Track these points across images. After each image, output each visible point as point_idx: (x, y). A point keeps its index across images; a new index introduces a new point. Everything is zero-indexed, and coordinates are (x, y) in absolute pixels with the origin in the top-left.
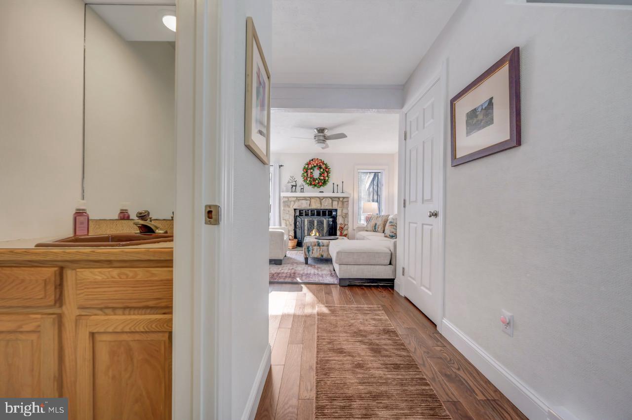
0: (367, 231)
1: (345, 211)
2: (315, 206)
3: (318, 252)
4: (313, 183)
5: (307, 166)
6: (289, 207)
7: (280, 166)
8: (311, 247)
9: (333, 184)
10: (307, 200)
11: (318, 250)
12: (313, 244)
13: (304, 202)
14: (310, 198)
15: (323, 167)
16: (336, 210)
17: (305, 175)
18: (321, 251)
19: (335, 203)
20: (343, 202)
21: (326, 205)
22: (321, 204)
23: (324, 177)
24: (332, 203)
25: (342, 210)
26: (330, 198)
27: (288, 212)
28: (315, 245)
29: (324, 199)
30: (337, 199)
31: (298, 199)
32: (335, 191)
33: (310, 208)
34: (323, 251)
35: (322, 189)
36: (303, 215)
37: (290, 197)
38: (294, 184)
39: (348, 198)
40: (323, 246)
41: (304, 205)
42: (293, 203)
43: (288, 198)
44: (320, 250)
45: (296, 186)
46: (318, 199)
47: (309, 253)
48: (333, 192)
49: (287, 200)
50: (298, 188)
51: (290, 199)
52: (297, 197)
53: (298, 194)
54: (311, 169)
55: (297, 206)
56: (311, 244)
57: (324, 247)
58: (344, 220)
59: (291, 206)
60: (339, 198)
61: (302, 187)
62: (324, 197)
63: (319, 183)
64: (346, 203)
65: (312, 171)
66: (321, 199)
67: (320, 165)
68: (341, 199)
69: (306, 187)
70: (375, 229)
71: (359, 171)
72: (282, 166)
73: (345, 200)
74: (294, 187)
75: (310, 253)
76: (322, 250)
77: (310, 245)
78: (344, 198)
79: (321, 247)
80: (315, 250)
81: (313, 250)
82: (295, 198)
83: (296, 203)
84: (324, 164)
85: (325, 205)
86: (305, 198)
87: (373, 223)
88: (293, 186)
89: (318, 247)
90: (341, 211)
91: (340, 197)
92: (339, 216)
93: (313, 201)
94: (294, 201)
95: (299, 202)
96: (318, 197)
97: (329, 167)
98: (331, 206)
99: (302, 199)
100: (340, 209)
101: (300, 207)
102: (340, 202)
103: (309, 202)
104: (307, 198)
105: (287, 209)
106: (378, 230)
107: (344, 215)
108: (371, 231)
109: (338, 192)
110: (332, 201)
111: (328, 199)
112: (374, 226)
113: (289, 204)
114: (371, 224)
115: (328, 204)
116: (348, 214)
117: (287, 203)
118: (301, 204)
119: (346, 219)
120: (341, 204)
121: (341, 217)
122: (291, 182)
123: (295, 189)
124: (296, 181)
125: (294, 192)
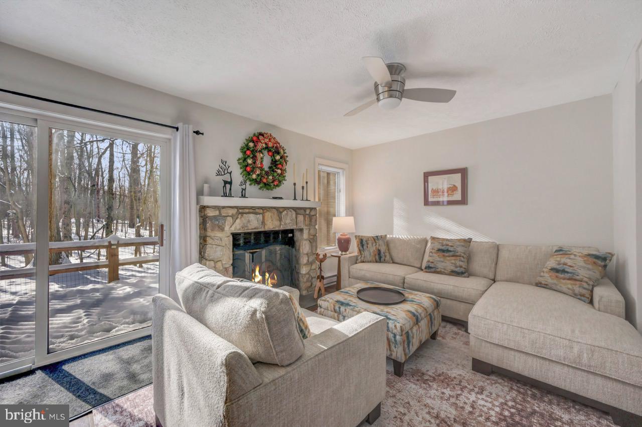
0: (363, 262)
1: (312, 231)
2: (272, 224)
4: (265, 180)
5: (252, 145)
6: (222, 230)
7: (197, 133)
8: (410, 332)
9: (295, 184)
10: (256, 213)
11: (418, 332)
12: (411, 324)
13: (252, 217)
14: (264, 209)
15: (281, 152)
16: (301, 230)
17: (250, 161)
18: (420, 334)
19: (301, 218)
20: (310, 217)
21: (287, 223)
22: (280, 220)
23: (281, 169)
24: (296, 218)
26: (293, 208)
28: (414, 325)
29: (285, 212)
30: (302, 211)
31: (241, 211)
32: (299, 196)
33: (262, 230)
34: (421, 331)
35: (277, 192)
37: (224, 207)
39: (315, 209)
40: (421, 320)
41: (253, 223)
42: (230, 220)
43: (219, 208)
45: (230, 183)
46: (275, 211)
48: (295, 199)
49: (217, 213)
50: (236, 186)
51: (224, 212)
52: (237, 208)
53: (237, 201)
54: (260, 151)
55: (237, 226)
56: (409, 325)
59: (227, 228)
60: (305, 209)
61: (243, 187)
62: (285, 208)
63: (274, 180)
64: (313, 218)
66: (279, 210)
67: (276, 147)
68: (308, 212)
69: (251, 189)
70: (380, 258)
71: (320, 167)
73: (313, 213)
74: (228, 186)
75: (410, 346)
76: (421, 329)
77: (408, 328)
78: (311, 209)
79: (420, 323)
81: (413, 336)
82: (234, 210)
83: (238, 221)
84: (280, 146)
86: (253, 210)
87: (371, 249)
88: (226, 182)
90: (307, 231)
91: (307, 209)
92: (306, 240)
93: (268, 215)
94: (232, 216)
95: (243, 219)
96: (274, 208)
97: (285, 155)
98: (295, 225)
99: (247, 211)
100: (306, 227)
101: (246, 228)
102: (307, 216)
103: (260, 217)
104: (257, 210)
105: (216, 235)
106: (385, 260)
107: (312, 237)
108: (371, 262)
109: (303, 200)
110: (297, 214)
111: (291, 211)
112: (377, 254)
113: (221, 222)
114: (371, 251)
115: (291, 220)
116: (316, 235)
117: (217, 220)
118: (249, 221)
119: (314, 244)
120: (309, 219)
121: (308, 242)
122: (223, 173)
123: (230, 189)
124: (230, 173)
125: (229, 196)
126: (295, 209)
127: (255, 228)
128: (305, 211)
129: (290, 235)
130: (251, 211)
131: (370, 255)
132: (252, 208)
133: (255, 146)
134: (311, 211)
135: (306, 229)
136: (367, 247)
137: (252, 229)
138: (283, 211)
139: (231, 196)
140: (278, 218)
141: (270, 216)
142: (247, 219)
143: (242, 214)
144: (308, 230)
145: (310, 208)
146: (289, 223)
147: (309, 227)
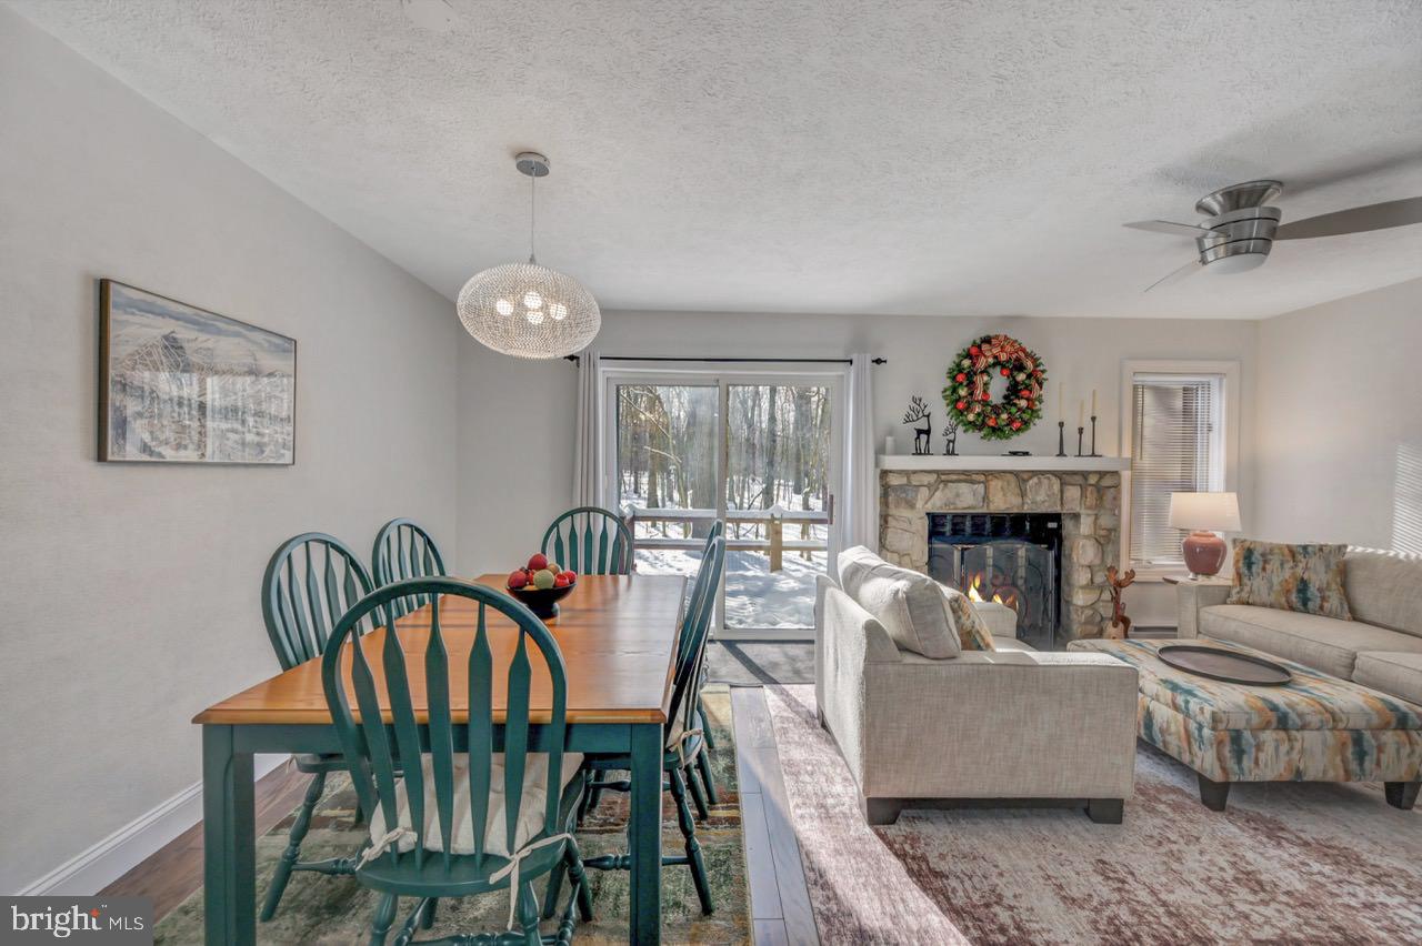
0: (1248, 604)
1: (1106, 521)
2: (1003, 501)
3: (1283, 759)
4: (988, 423)
5: (966, 363)
6: (912, 506)
7: (878, 361)
8: (1247, 735)
9: (1061, 425)
10: (973, 482)
11: (1284, 748)
12: (1256, 720)
13: (964, 488)
14: (988, 474)
15: (1029, 365)
16: (1076, 517)
17: (963, 392)
18: (1295, 755)
19: (1073, 493)
20: (1100, 491)
21: (1040, 500)
22: (1023, 495)
23: (1028, 399)
24: (1062, 492)
25: (1097, 518)
26: (1055, 473)
27: (907, 525)
28: (1266, 726)
29: (1035, 480)
30: (1079, 479)
31: (943, 478)
32: (1070, 447)
33: (985, 510)
34: (1302, 751)
35: (1018, 442)
37: (915, 472)
38: (922, 424)
39: (1115, 473)
40: (1303, 727)
41: (966, 500)
42: (924, 492)
43: (907, 473)
44: (1292, 748)
45: (928, 432)
46: (1012, 478)
47: (1239, 761)
48: (1061, 454)
49: (904, 480)
50: (938, 438)
51: (915, 480)
52: (938, 473)
54: (985, 371)
55: (938, 502)
56: (1248, 721)
57: (1306, 733)
58: (1103, 553)
59: (919, 505)
60: (1085, 474)
61: (951, 437)
62: (1034, 473)
63: (1011, 421)
64: (1110, 494)
65: (986, 379)
66: (1022, 477)
67: (1018, 359)
68: (1093, 480)
69: (965, 438)
70: (1305, 602)
71: (1140, 378)
72: (881, 361)
73: (1107, 482)
74: (924, 437)
75: (1247, 762)
76: (1298, 746)
77: (1241, 725)
78: (1102, 474)
79: (1294, 733)
80: (1269, 748)
81: (1259, 747)
82: (933, 477)
83: (938, 494)
84: (1027, 355)
85: (1039, 498)
86: (967, 476)
87: (1280, 575)
88: (920, 432)
89: (1282, 734)
90: (1091, 519)
91: (1090, 473)
92: (1086, 537)
93: (995, 484)
94: (929, 486)
95: (947, 491)
96: (1011, 472)
97: (1041, 368)
98: (1059, 503)
99: (954, 477)
100: (1090, 512)
101: (955, 507)
102: (1090, 489)
103: (980, 488)
104: (975, 478)
105: (903, 515)
106: (1321, 608)
107: (1103, 533)
108: (1272, 606)
109: (1080, 455)
110: (1063, 484)
111: (1049, 478)
112: (1294, 590)
113: (911, 495)
114: (1276, 581)
115: (1048, 496)
116: (1115, 530)
117: (905, 492)
118: (958, 495)
119: (1110, 548)
120: (1095, 495)
121: (1093, 541)
122: (915, 418)
123: (928, 442)
124: (928, 416)
125: (925, 454)
126: (1058, 474)
127: (969, 508)
128: (1086, 479)
129: (1052, 525)
130: (963, 477)
131: (1271, 588)
132: (964, 472)
133: (974, 364)
134: (1100, 478)
135: (1088, 515)
136: (1264, 569)
137: (964, 508)
138: (1031, 478)
139: (929, 454)
140: (1018, 491)
141: (999, 487)
142: (956, 491)
143: (946, 482)
144: (1093, 518)
145: (1099, 472)
146: (1043, 502)
147: (1096, 512)
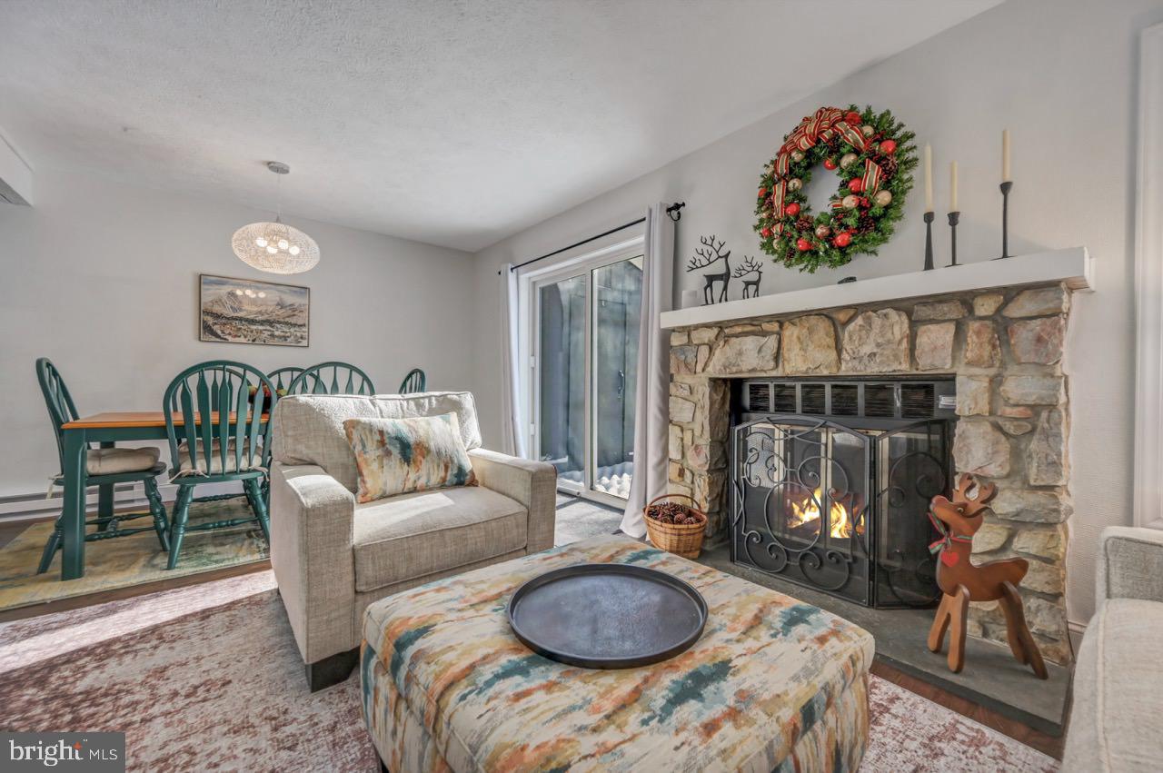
1: (1022, 387)
2: (805, 359)
4: (801, 245)
5: (770, 172)
6: (693, 370)
9: (929, 217)
10: (764, 334)
13: (750, 343)
14: (782, 319)
17: (766, 215)
19: (937, 337)
22: (839, 349)
24: (912, 336)
25: (996, 382)
26: (897, 305)
27: (686, 393)
29: (859, 320)
30: (955, 311)
31: (726, 331)
35: (859, 263)
36: (766, 409)
37: (697, 327)
38: (718, 268)
41: (751, 360)
42: (704, 350)
43: (688, 331)
45: (725, 276)
46: (823, 326)
48: (928, 267)
49: (685, 339)
51: (697, 337)
52: (720, 326)
53: (734, 310)
54: (790, 175)
55: (720, 364)
58: (1016, 454)
59: (699, 368)
60: (966, 299)
61: (753, 276)
62: (858, 309)
65: (795, 183)
66: (835, 319)
68: (985, 307)
72: (677, 207)
73: (1021, 306)
78: (1009, 294)
82: (716, 331)
83: (718, 352)
85: (867, 349)
86: (754, 326)
88: (712, 278)
90: (985, 383)
91: (981, 292)
93: (791, 332)
94: (709, 343)
95: (727, 347)
96: (820, 313)
98: (905, 356)
99: (738, 330)
100: (975, 371)
101: (734, 369)
102: (977, 325)
103: (771, 342)
104: (766, 326)
105: (685, 380)
107: (1012, 412)
110: (914, 324)
111: (885, 314)
113: (691, 356)
115: (878, 345)
116: (1052, 407)
117: (684, 353)
118: (740, 353)
119: (1034, 445)
120: (986, 336)
121: (987, 427)
123: (725, 288)
124: (726, 256)
125: (718, 302)
126: (905, 306)
127: (754, 370)
128: (971, 310)
130: (748, 328)
132: (753, 321)
135: (976, 377)
137: (750, 371)
138: (852, 319)
140: (831, 341)
141: (798, 336)
142: (738, 348)
143: (727, 338)
145: (1002, 291)
146: (872, 355)
147: (992, 371)
